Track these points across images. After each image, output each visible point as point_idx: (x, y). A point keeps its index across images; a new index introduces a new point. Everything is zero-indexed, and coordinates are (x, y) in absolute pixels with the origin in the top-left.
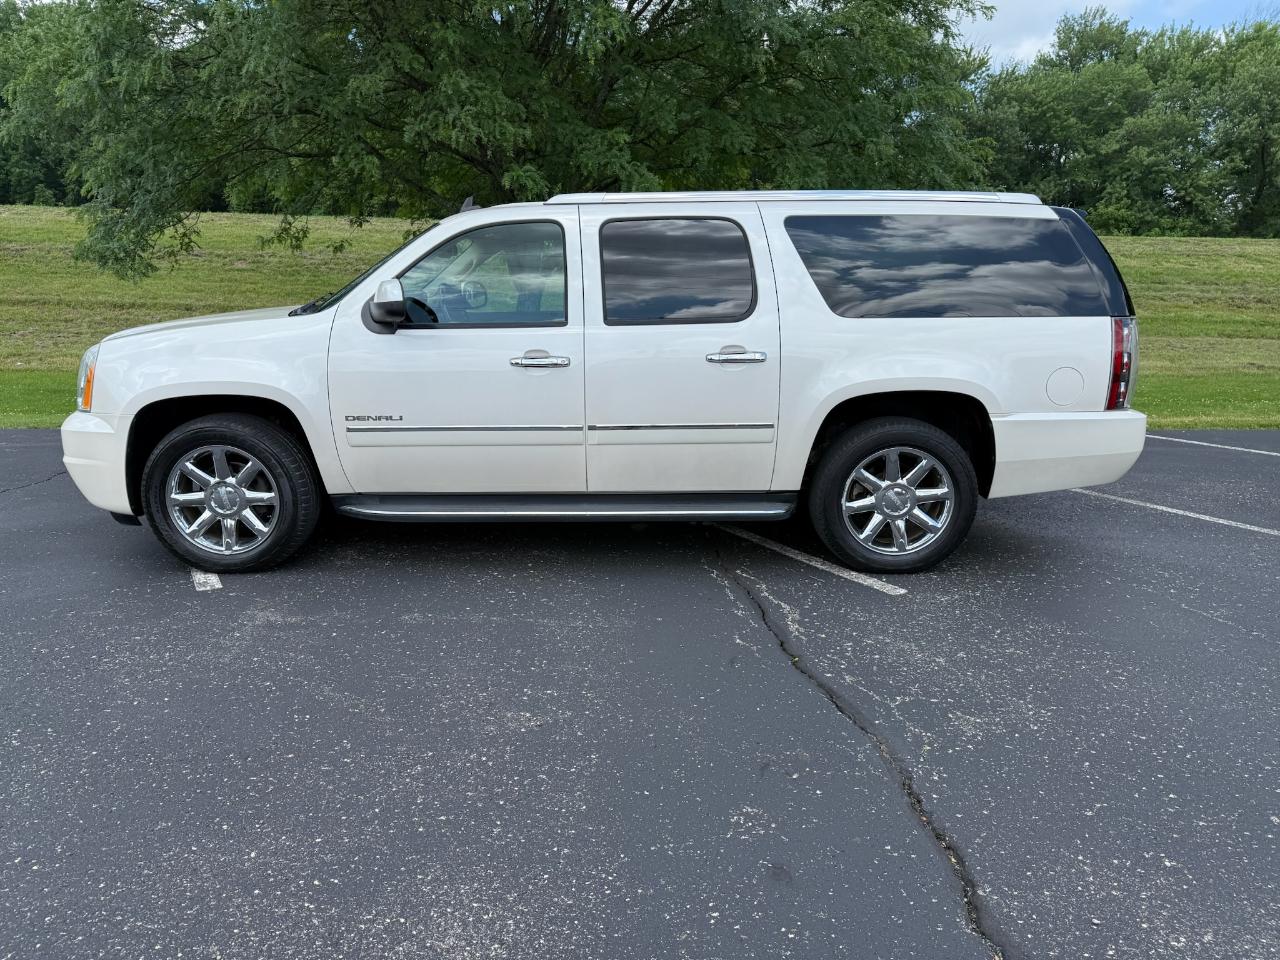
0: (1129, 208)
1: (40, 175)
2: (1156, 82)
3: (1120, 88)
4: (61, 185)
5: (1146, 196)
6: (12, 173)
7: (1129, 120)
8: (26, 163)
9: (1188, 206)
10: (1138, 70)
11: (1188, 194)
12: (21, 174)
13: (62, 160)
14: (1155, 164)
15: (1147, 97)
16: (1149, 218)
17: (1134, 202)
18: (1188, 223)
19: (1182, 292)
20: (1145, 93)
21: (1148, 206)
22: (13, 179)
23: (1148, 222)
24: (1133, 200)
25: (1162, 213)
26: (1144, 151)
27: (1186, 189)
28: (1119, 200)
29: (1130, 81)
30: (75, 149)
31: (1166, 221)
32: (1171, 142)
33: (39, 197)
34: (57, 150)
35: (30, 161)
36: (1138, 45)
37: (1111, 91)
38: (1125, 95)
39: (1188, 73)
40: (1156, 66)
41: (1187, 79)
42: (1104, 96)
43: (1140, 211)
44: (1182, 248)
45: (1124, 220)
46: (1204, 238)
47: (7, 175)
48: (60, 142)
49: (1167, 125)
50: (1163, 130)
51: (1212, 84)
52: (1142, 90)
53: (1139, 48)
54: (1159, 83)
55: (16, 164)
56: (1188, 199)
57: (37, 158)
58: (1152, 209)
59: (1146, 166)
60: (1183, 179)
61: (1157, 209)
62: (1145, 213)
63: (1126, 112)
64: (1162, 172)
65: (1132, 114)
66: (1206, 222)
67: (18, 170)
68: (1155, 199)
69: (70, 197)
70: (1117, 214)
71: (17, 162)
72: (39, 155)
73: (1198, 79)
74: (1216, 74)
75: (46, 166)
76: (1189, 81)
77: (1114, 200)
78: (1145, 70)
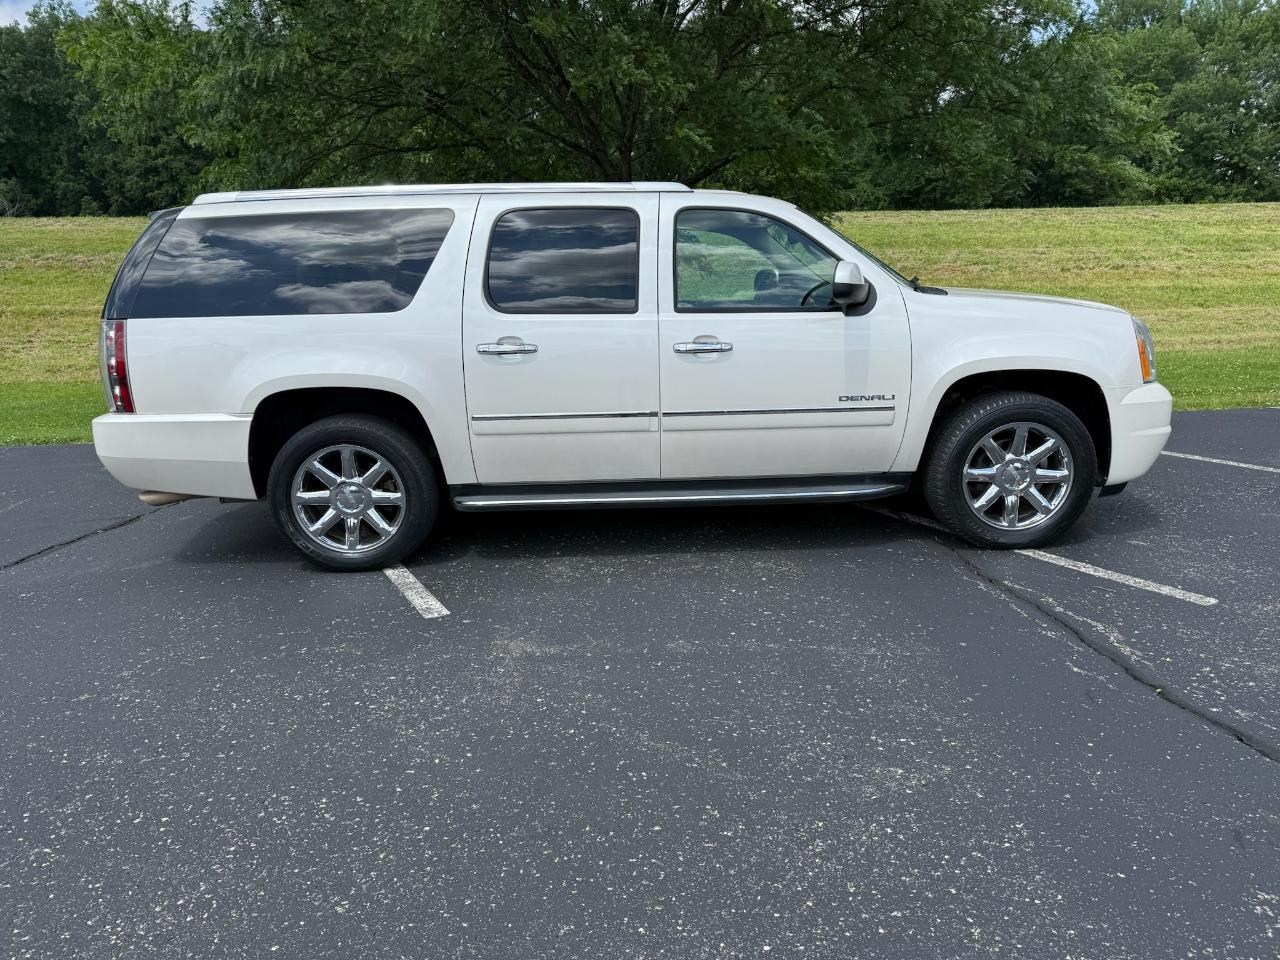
0: (1180, 176)
1: (85, 188)
2: (1203, 45)
3: (1166, 53)
4: (104, 196)
5: (1197, 163)
6: (58, 187)
7: (1178, 86)
8: (72, 177)
9: (1241, 172)
10: (1183, 34)
11: (1242, 160)
12: (67, 187)
13: (105, 171)
14: (1207, 130)
15: (1194, 60)
16: (1201, 186)
17: (1185, 169)
18: (1242, 189)
19: (1269, 260)
20: (1193, 57)
21: (1200, 173)
22: (59, 193)
23: (1200, 190)
24: (1184, 167)
25: (1215, 181)
26: (1195, 116)
27: (1239, 155)
28: (1169, 168)
29: (1177, 46)
30: (117, 160)
31: (1220, 188)
32: (1222, 106)
33: (86, 209)
34: (101, 161)
35: (74, 174)
36: (1181, 9)
37: (1158, 56)
38: (1172, 60)
39: (1238, 34)
40: (1202, 29)
41: (1237, 41)
42: (1150, 62)
43: (1191, 179)
44: (1261, 213)
45: (1176, 188)
46: (1259, 204)
47: (53, 189)
48: (103, 154)
49: (1218, 90)
50: (1213, 94)
51: (1264, 44)
52: (1189, 54)
53: (1183, 11)
54: (1207, 46)
55: (62, 178)
56: (1242, 165)
57: (82, 171)
58: (1204, 177)
59: (1198, 133)
60: (1236, 145)
61: (1209, 176)
62: (1198, 181)
63: (1173, 78)
64: (1214, 139)
65: (1178, 79)
66: (1260, 187)
67: (63, 184)
68: (1206, 166)
69: (113, 208)
70: (1167, 182)
71: (62, 176)
72: (84, 168)
73: (1247, 40)
74: (1266, 34)
75: (90, 178)
76: (1239, 43)
77: (1164, 168)
78: (1192, 34)
